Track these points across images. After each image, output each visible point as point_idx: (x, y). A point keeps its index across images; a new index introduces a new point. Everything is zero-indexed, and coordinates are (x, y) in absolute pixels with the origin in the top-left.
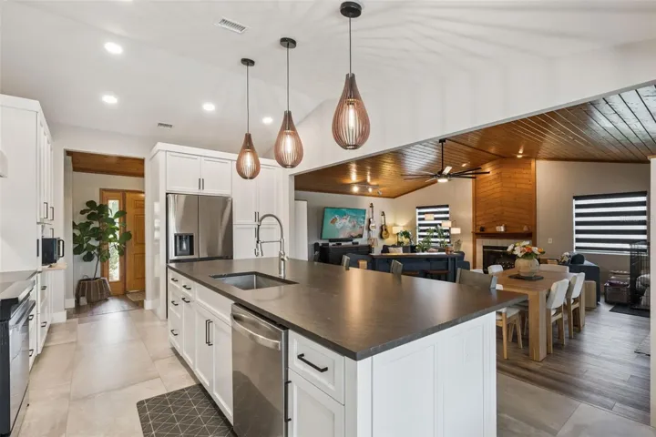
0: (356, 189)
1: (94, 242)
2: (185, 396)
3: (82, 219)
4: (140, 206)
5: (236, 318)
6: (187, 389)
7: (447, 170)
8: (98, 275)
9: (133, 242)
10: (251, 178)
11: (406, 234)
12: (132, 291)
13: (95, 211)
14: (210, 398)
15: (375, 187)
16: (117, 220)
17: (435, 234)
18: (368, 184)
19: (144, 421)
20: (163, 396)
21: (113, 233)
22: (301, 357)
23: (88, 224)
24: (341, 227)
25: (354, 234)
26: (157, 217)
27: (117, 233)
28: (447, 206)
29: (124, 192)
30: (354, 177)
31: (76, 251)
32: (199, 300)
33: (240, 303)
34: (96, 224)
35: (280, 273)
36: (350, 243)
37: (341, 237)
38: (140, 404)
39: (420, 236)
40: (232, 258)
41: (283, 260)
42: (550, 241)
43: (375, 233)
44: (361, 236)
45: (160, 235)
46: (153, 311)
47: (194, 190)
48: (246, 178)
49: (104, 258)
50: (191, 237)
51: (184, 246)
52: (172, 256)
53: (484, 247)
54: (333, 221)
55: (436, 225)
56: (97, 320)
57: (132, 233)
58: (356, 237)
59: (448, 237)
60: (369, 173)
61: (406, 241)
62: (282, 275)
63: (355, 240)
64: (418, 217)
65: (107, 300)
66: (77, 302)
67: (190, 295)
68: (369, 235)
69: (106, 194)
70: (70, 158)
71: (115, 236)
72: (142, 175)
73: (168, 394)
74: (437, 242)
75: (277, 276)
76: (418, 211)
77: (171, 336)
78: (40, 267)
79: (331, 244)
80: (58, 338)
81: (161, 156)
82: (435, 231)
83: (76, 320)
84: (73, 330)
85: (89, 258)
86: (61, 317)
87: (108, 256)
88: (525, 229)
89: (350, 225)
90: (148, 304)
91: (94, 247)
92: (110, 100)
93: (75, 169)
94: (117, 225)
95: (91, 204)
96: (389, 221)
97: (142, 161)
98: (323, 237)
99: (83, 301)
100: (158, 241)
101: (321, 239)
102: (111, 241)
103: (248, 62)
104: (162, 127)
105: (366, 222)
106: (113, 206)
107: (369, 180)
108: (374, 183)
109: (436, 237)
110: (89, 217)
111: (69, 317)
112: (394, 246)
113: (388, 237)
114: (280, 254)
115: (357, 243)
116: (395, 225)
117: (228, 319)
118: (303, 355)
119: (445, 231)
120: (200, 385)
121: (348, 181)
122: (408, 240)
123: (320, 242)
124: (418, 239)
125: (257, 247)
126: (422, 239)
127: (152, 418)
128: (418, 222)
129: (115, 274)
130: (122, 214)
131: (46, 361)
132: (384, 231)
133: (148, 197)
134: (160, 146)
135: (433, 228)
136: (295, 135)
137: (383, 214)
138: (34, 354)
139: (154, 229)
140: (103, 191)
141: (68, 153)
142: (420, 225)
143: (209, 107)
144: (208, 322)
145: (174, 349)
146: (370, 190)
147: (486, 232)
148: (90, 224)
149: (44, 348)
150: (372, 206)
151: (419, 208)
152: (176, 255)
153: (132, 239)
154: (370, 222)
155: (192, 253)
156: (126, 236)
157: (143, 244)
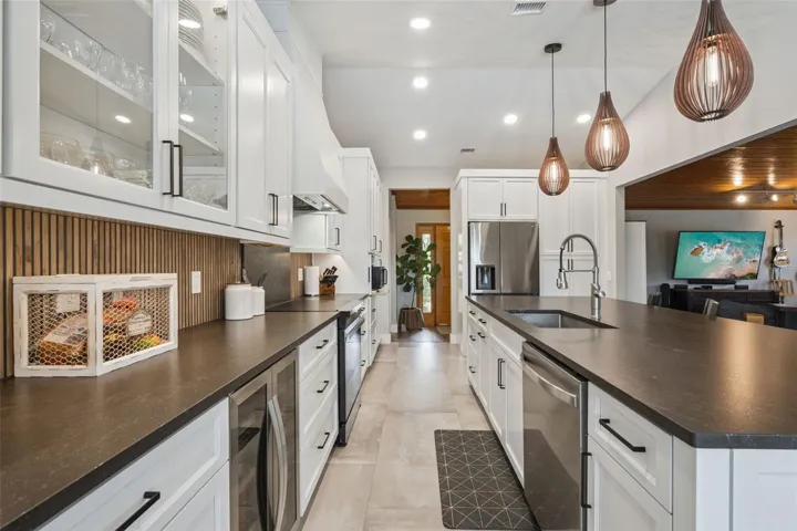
0: (741, 199)
1: (411, 275)
2: (478, 439)
3: (403, 252)
4: (447, 238)
5: (526, 359)
6: (481, 432)
8: (415, 306)
9: (442, 273)
10: (558, 193)
12: (440, 323)
13: (412, 244)
14: (502, 449)
15: (782, 192)
16: (429, 253)
18: (772, 189)
19: (439, 450)
20: (457, 431)
21: (426, 265)
22: (604, 422)
23: (407, 257)
24: (712, 261)
25: (737, 273)
26: (461, 250)
27: (429, 266)
29: (435, 225)
30: (738, 179)
31: (399, 281)
32: (493, 336)
33: (532, 342)
34: (412, 257)
35: (593, 313)
36: (731, 287)
37: (712, 276)
38: (437, 432)
40: (538, 295)
41: (597, 296)
44: (754, 276)
45: (463, 268)
46: (457, 346)
47: (495, 217)
48: (550, 194)
49: (419, 289)
50: (493, 269)
51: (486, 281)
52: (474, 290)
54: (696, 252)
56: (414, 346)
57: (441, 266)
58: (743, 278)
60: (772, 169)
62: (596, 316)
63: (739, 283)
65: (421, 330)
66: (399, 328)
67: (485, 329)
68: (773, 275)
69: (421, 228)
70: (394, 197)
71: (427, 269)
72: (448, 207)
73: (462, 432)
75: (588, 316)
77: (470, 374)
78: (370, 291)
79: (691, 287)
80: (384, 356)
81: (463, 184)
83: (397, 343)
84: (394, 351)
85: (407, 289)
86: (387, 339)
87: (422, 288)
89: (731, 258)
90: (453, 338)
91: (411, 279)
92: (420, 135)
93: (399, 207)
94: (429, 258)
95: (409, 238)
97: (447, 192)
98: (677, 275)
99: (404, 328)
100: (461, 274)
101: (673, 277)
102: (424, 273)
103: (553, 48)
104: (465, 153)
105: (766, 254)
106: (426, 239)
107: (771, 179)
108: (784, 185)
110: (408, 251)
111: (392, 341)
114: (593, 288)
115: (746, 287)
117: (518, 358)
118: (608, 421)
120: (493, 433)
121: (726, 188)
123: (672, 284)
125: (560, 276)
127: (446, 450)
129: (428, 306)
130: (432, 247)
131: (375, 372)
133: (453, 229)
134: (463, 172)
136: (617, 122)
138: (366, 365)
139: (458, 262)
140: (418, 225)
141: (393, 192)
143: (511, 119)
144: (501, 361)
145: (471, 387)
146: (775, 198)
148: (409, 256)
149: (374, 362)
150: (779, 225)
152: (477, 288)
153: (441, 273)
154: (774, 253)
155: (493, 288)
156: (436, 269)
157: (449, 277)
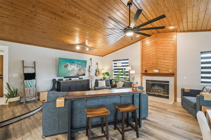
0: (78, 48)
7: (132, 25)
11: (107, 74)
15: (90, 49)
17: (122, 74)
24: (72, 70)
25: (80, 74)
28: (128, 60)
36: (78, 79)
37: (72, 75)
39: (115, 75)
42: (185, 78)
43: (93, 73)
44: (84, 75)
53: (147, 81)
54: (66, 66)
55: (122, 69)
59: (128, 75)
61: (107, 77)
63: (81, 77)
64: (114, 65)
68: (89, 74)
74: (123, 78)
76: (114, 62)
79: (65, 79)
82: (122, 72)
88: (171, 71)
89: (77, 69)
96: (100, 68)
101: (57, 76)
105: (87, 68)
107: (87, 44)
109: (122, 75)
112: (101, 80)
113: (99, 75)
115: (82, 78)
116: (103, 69)
119: (127, 72)
121: (72, 42)
122: (108, 77)
123: (57, 79)
124: (114, 76)
126: (115, 76)
128: (114, 68)
132: (97, 72)
135: (121, 70)
137: (97, 64)
142: (115, 69)
146: (87, 50)
147: (147, 73)
150: (91, 60)
151: (114, 61)
154: (90, 68)
